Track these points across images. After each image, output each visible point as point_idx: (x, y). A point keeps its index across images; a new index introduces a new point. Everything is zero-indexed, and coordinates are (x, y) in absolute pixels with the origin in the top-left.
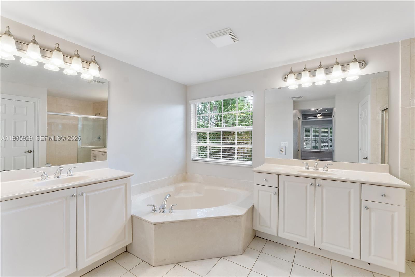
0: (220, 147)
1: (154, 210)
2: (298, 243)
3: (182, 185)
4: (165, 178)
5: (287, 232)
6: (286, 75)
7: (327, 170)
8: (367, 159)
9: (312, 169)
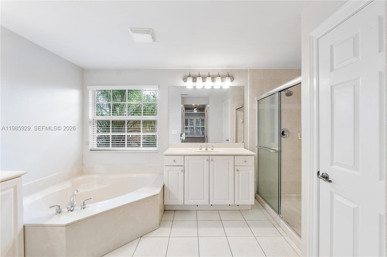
0: (125, 136)
1: (59, 211)
2: (197, 206)
3: (80, 178)
4: (56, 174)
5: (190, 199)
6: (185, 77)
7: (213, 149)
8: (228, 141)
9: (204, 149)
